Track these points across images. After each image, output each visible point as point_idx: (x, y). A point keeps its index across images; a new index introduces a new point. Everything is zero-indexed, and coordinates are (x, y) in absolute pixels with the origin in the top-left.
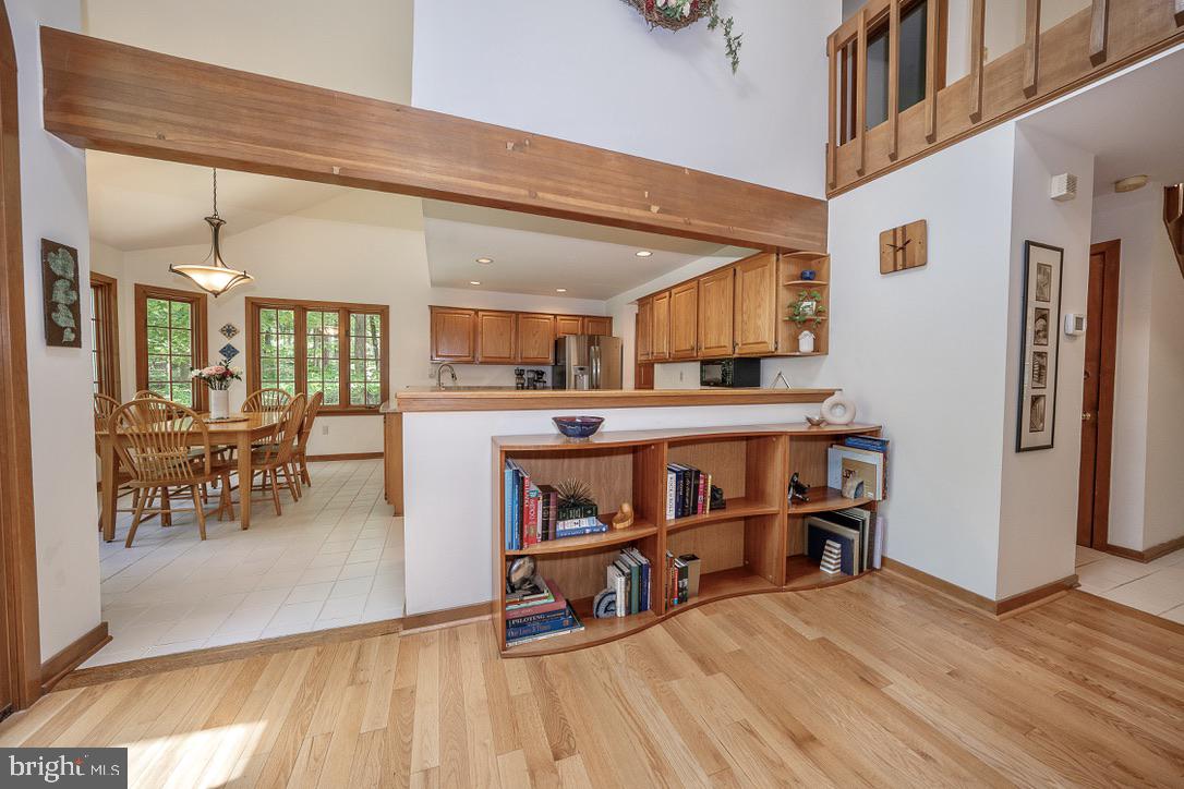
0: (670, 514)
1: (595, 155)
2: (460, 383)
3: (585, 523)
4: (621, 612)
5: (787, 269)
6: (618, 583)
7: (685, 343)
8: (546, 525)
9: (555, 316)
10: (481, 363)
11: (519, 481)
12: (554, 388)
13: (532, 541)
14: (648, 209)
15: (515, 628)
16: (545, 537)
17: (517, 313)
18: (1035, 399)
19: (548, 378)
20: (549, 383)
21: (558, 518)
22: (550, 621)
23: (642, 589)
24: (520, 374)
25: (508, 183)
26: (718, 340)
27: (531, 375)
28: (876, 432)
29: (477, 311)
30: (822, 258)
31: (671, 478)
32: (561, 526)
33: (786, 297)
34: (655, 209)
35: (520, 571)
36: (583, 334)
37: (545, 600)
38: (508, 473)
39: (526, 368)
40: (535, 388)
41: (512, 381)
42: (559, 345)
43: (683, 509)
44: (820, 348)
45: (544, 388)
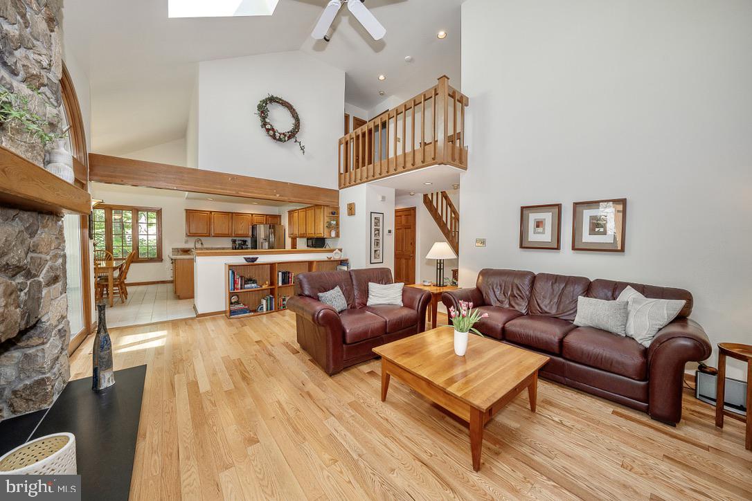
0: (280, 284)
1: (258, 180)
2: (205, 246)
3: (253, 285)
4: (265, 310)
5: (327, 211)
6: (264, 302)
7: (303, 231)
8: (241, 285)
9: (252, 214)
10: (213, 236)
11: (233, 273)
12: (252, 248)
13: (237, 289)
14: (275, 195)
15: (232, 313)
16: (241, 288)
17: (232, 213)
18: (375, 251)
19: (249, 244)
20: (250, 246)
21: (245, 284)
22: (244, 311)
23: (271, 304)
24: (234, 241)
25: (230, 190)
26: (311, 232)
27: (240, 242)
28: (347, 260)
29: (211, 212)
30: (339, 208)
31: (280, 273)
32: (246, 286)
33: (327, 219)
34: (278, 195)
35: (234, 299)
36: (266, 223)
37: (241, 306)
38: (230, 272)
39: (237, 239)
40: (242, 249)
41: (230, 245)
42: (254, 228)
43: (284, 282)
44: (338, 235)
45: (247, 249)
